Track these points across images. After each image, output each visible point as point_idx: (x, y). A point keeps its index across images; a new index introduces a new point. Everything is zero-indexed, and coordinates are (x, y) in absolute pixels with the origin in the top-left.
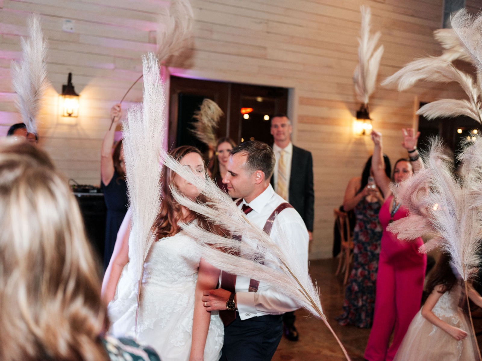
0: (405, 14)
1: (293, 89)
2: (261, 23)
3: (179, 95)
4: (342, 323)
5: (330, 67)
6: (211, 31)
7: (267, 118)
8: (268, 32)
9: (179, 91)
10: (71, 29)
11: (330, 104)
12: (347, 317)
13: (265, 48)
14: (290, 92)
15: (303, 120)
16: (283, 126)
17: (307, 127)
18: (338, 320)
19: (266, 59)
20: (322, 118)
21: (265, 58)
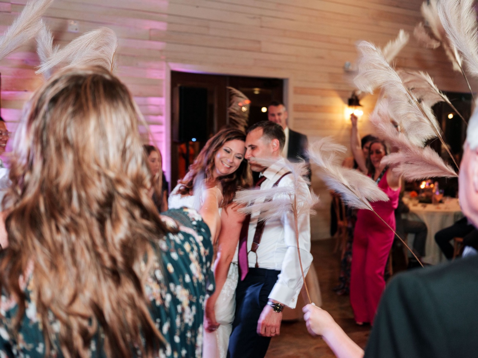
0: (390, 5)
1: (287, 79)
2: (254, 18)
3: (181, 89)
4: (339, 293)
5: (322, 58)
6: (208, 27)
7: (264, 110)
8: (262, 27)
9: (179, 85)
10: (76, 29)
11: (322, 93)
12: (343, 288)
13: (259, 42)
14: (285, 82)
15: (298, 108)
16: (279, 114)
17: (302, 115)
18: (336, 291)
19: (261, 52)
20: (316, 107)
21: (259, 51)
